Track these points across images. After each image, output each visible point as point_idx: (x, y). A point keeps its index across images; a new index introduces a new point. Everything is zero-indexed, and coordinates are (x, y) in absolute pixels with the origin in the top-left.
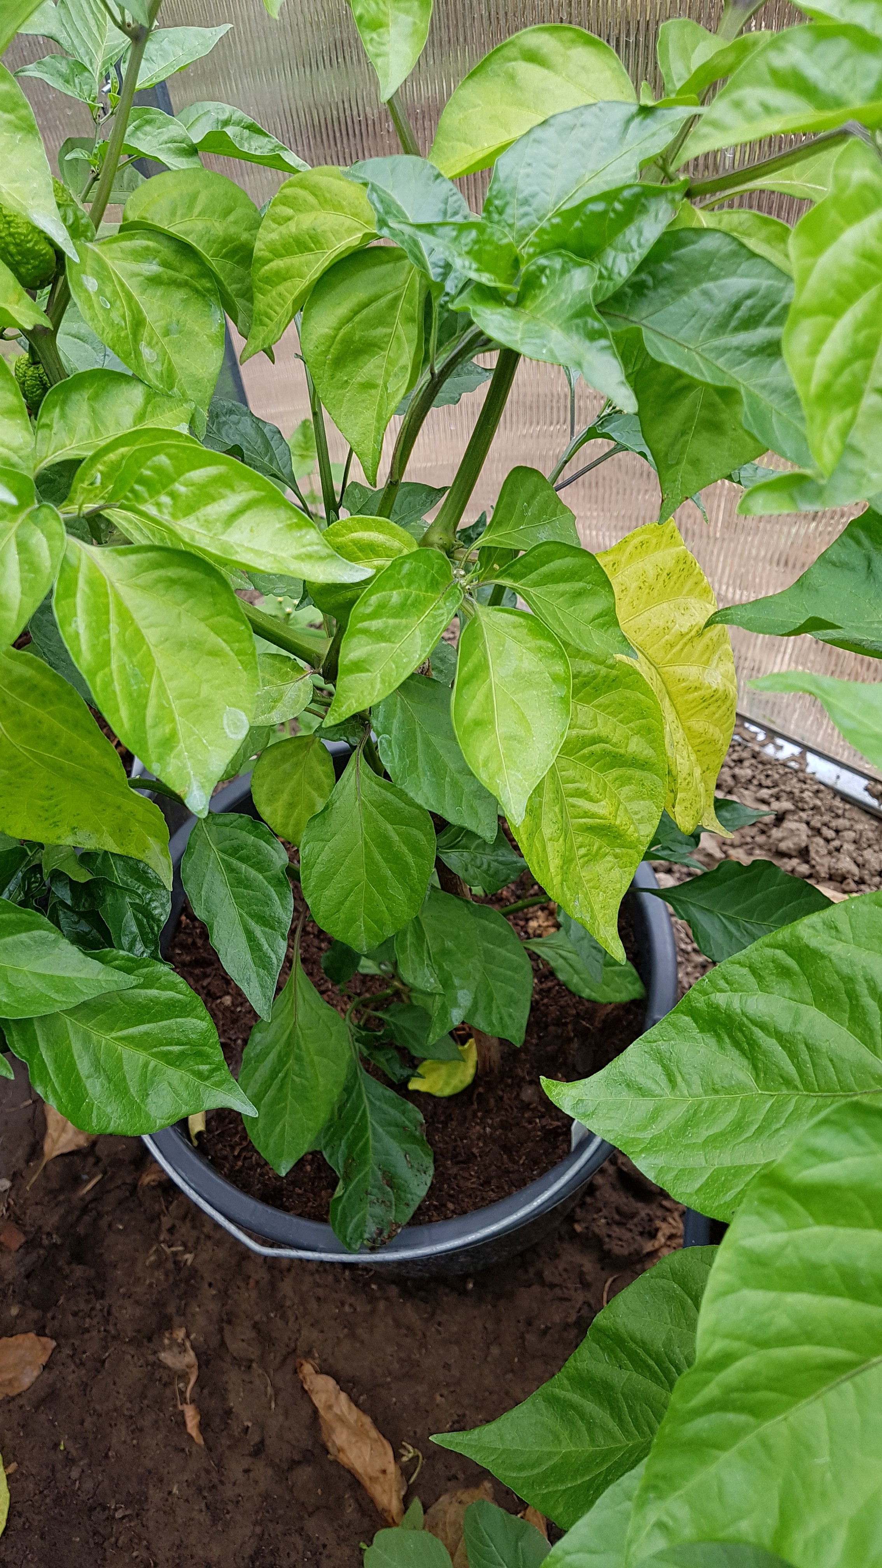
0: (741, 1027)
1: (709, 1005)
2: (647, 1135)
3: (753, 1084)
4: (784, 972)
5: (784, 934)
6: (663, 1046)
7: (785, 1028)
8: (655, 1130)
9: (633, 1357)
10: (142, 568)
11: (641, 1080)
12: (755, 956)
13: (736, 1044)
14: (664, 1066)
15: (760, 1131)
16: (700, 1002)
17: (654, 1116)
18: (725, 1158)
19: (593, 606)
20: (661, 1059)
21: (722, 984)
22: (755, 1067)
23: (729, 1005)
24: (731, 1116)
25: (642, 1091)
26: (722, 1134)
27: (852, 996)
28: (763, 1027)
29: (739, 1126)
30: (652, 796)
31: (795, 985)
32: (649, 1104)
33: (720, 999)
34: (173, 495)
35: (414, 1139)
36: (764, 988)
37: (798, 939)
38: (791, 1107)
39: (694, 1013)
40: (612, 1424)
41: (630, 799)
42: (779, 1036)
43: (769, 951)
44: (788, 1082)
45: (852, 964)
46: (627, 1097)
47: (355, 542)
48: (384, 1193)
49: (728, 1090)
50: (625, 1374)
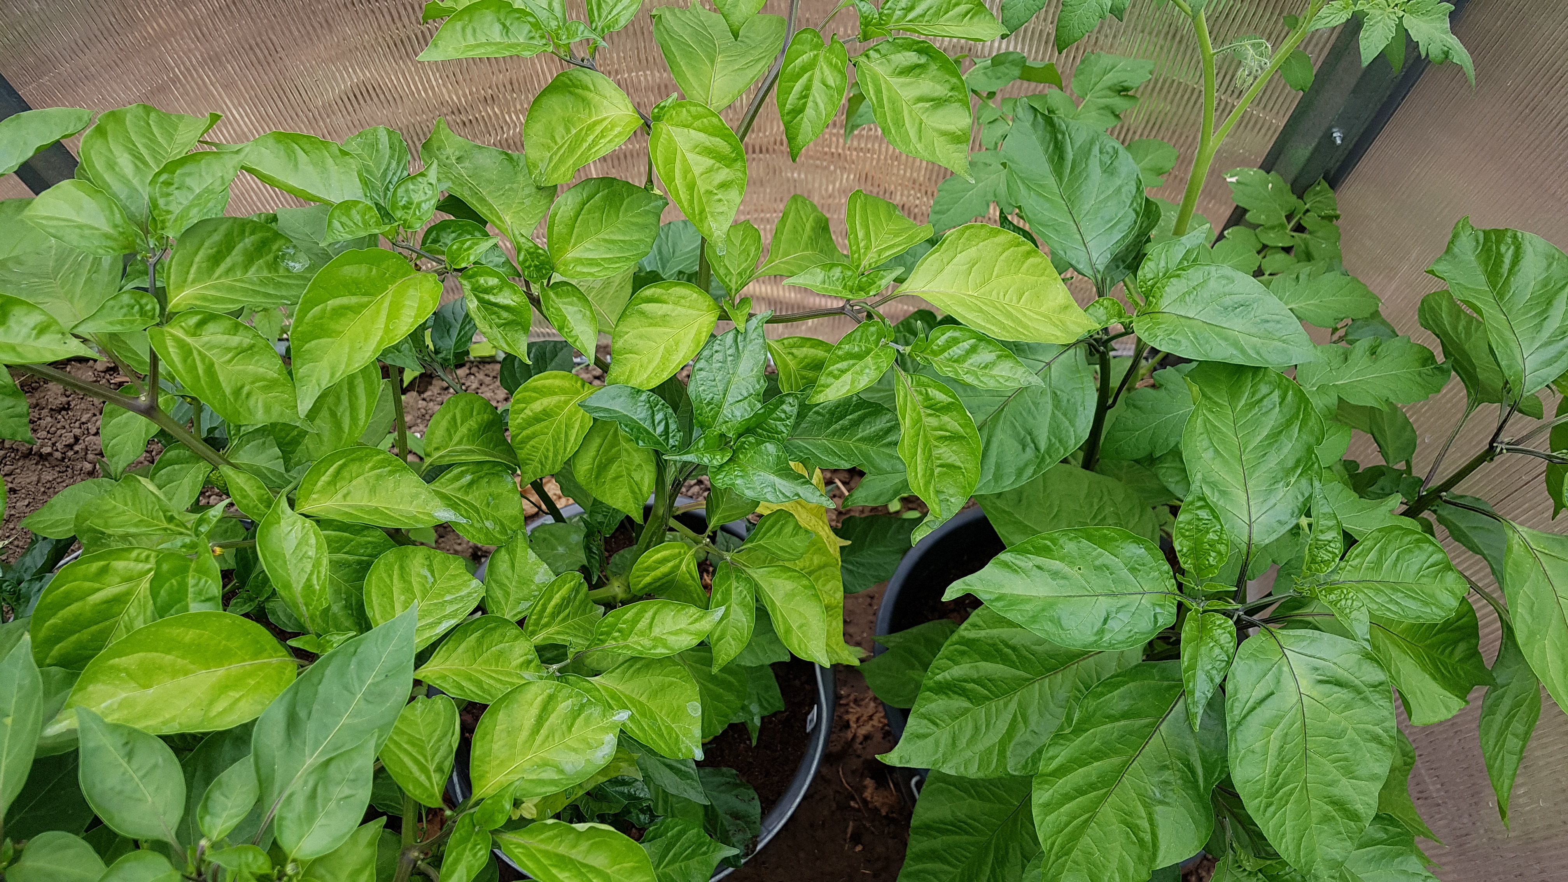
0: (955, 686)
1: (935, 683)
2: (940, 754)
3: (971, 706)
4: (963, 653)
5: (955, 637)
6: (922, 710)
7: (975, 676)
8: (941, 750)
9: (939, 831)
10: (624, 673)
11: (922, 731)
12: (946, 652)
13: (955, 693)
14: (929, 720)
15: (987, 726)
16: (931, 683)
17: (937, 744)
18: (980, 747)
19: (789, 529)
20: (924, 716)
21: (937, 671)
22: (969, 699)
23: (944, 678)
24: (970, 725)
25: (925, 736)
26: (972, 737)
27: (997, 650)
28: (965, 681)
29: (977, 729)
30: (833, 578)
31: (970, 657)
32: (930, 740)
33: (939, 677)
34: (619, 631)
35: (737, 786)
36: (956, 663)
37: (963, 637)
38: (994, 709)
39: (930, 689)
40: (946, 867)
41: (824, 585)
42: (974, 681)
43: (952, 648)
44: (988, 699)
45: (992, 638)
46: (920, 743)
47: (654, 562)
48: (737, 825)
49: (962, 715)
50: (939, 840)
